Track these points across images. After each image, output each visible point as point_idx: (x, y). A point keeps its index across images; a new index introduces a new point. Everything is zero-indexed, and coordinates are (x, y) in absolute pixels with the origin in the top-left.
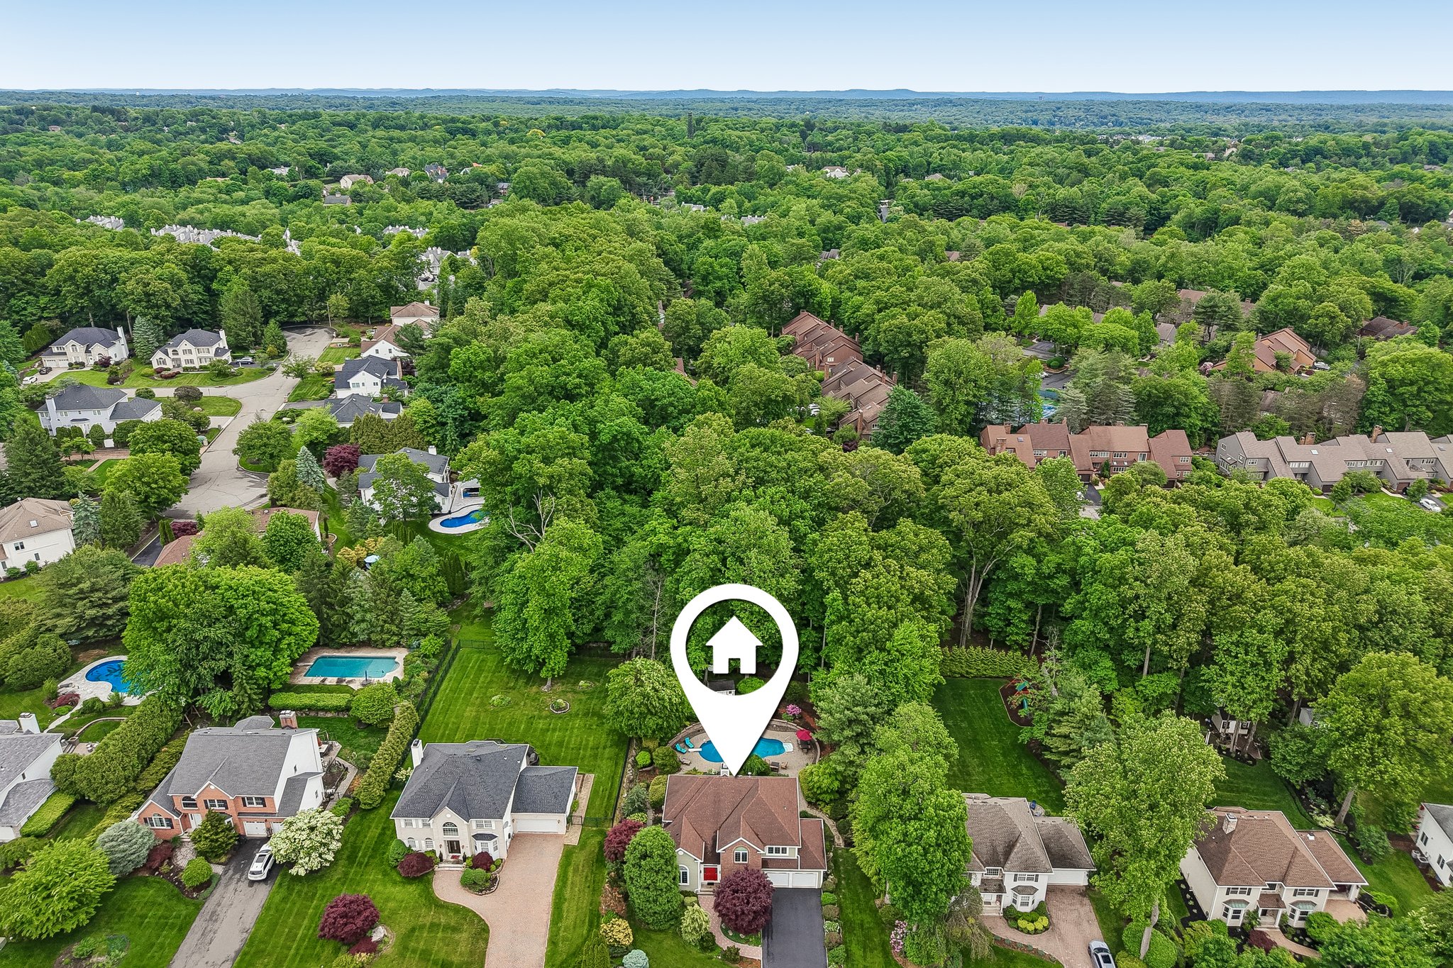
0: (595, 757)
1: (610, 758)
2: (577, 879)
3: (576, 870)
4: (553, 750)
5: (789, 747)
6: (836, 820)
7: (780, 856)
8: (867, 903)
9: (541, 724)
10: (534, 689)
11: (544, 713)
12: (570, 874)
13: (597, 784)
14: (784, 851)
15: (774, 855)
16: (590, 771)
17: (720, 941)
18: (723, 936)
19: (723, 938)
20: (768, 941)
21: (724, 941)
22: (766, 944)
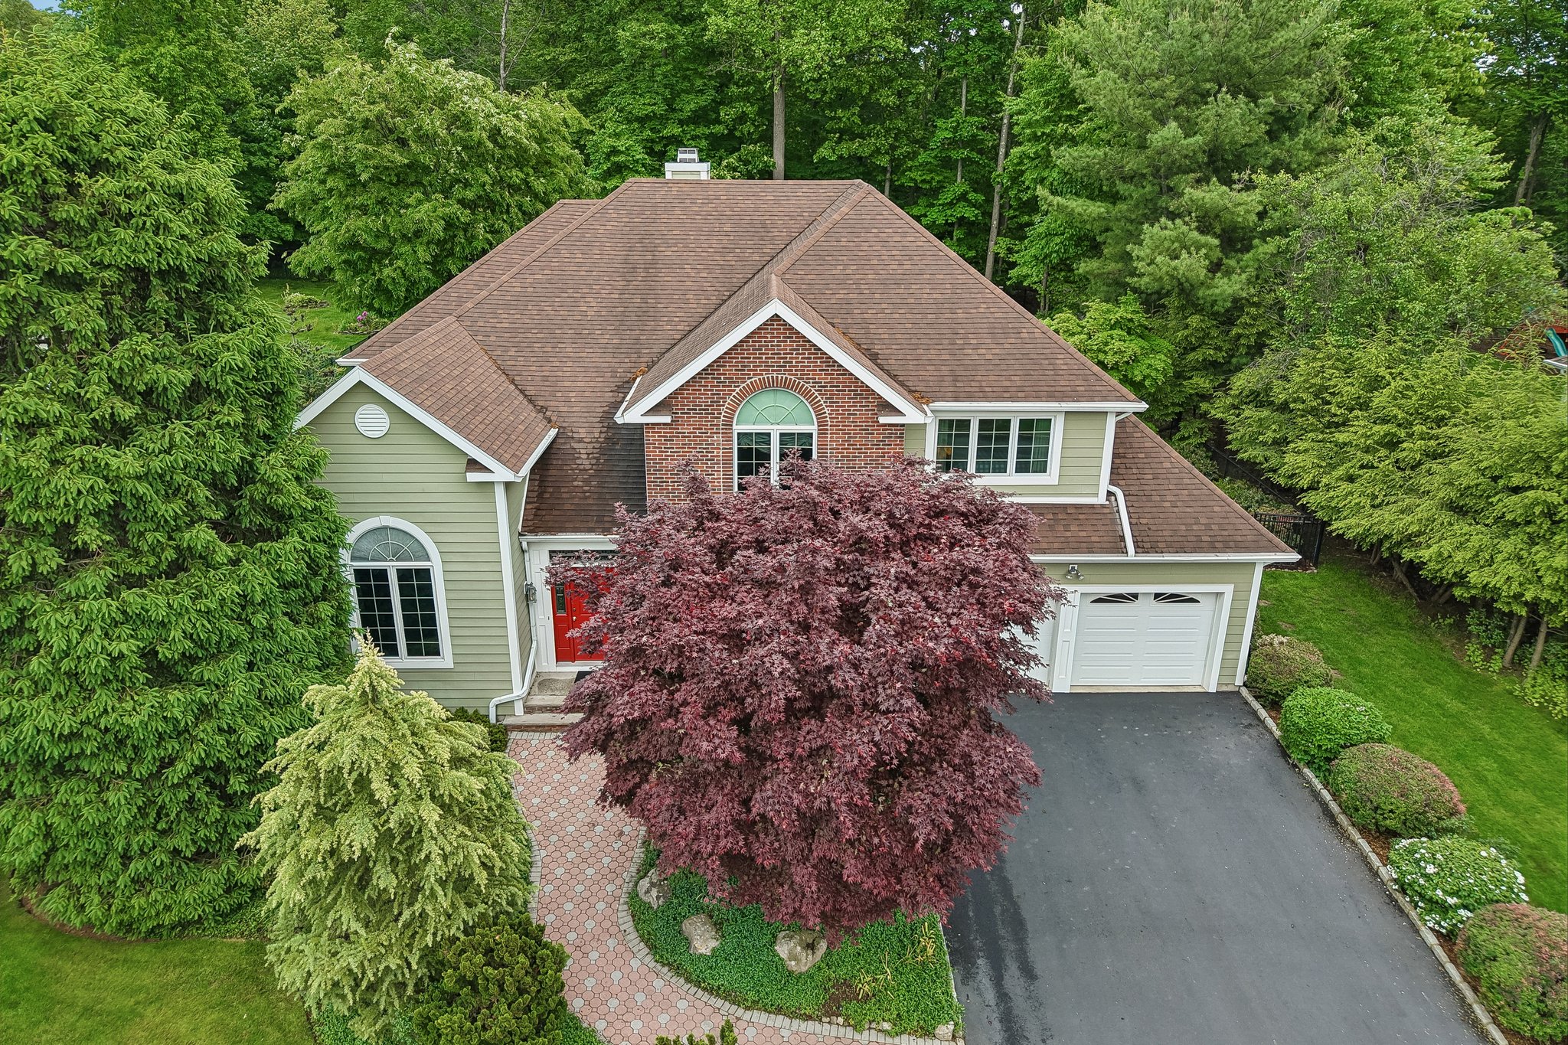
17: (613, 1003)
18: (642, 984)
19: (640, 997)
20: (1003, 996)
21: (647, 1018)
22: (997, 1025)
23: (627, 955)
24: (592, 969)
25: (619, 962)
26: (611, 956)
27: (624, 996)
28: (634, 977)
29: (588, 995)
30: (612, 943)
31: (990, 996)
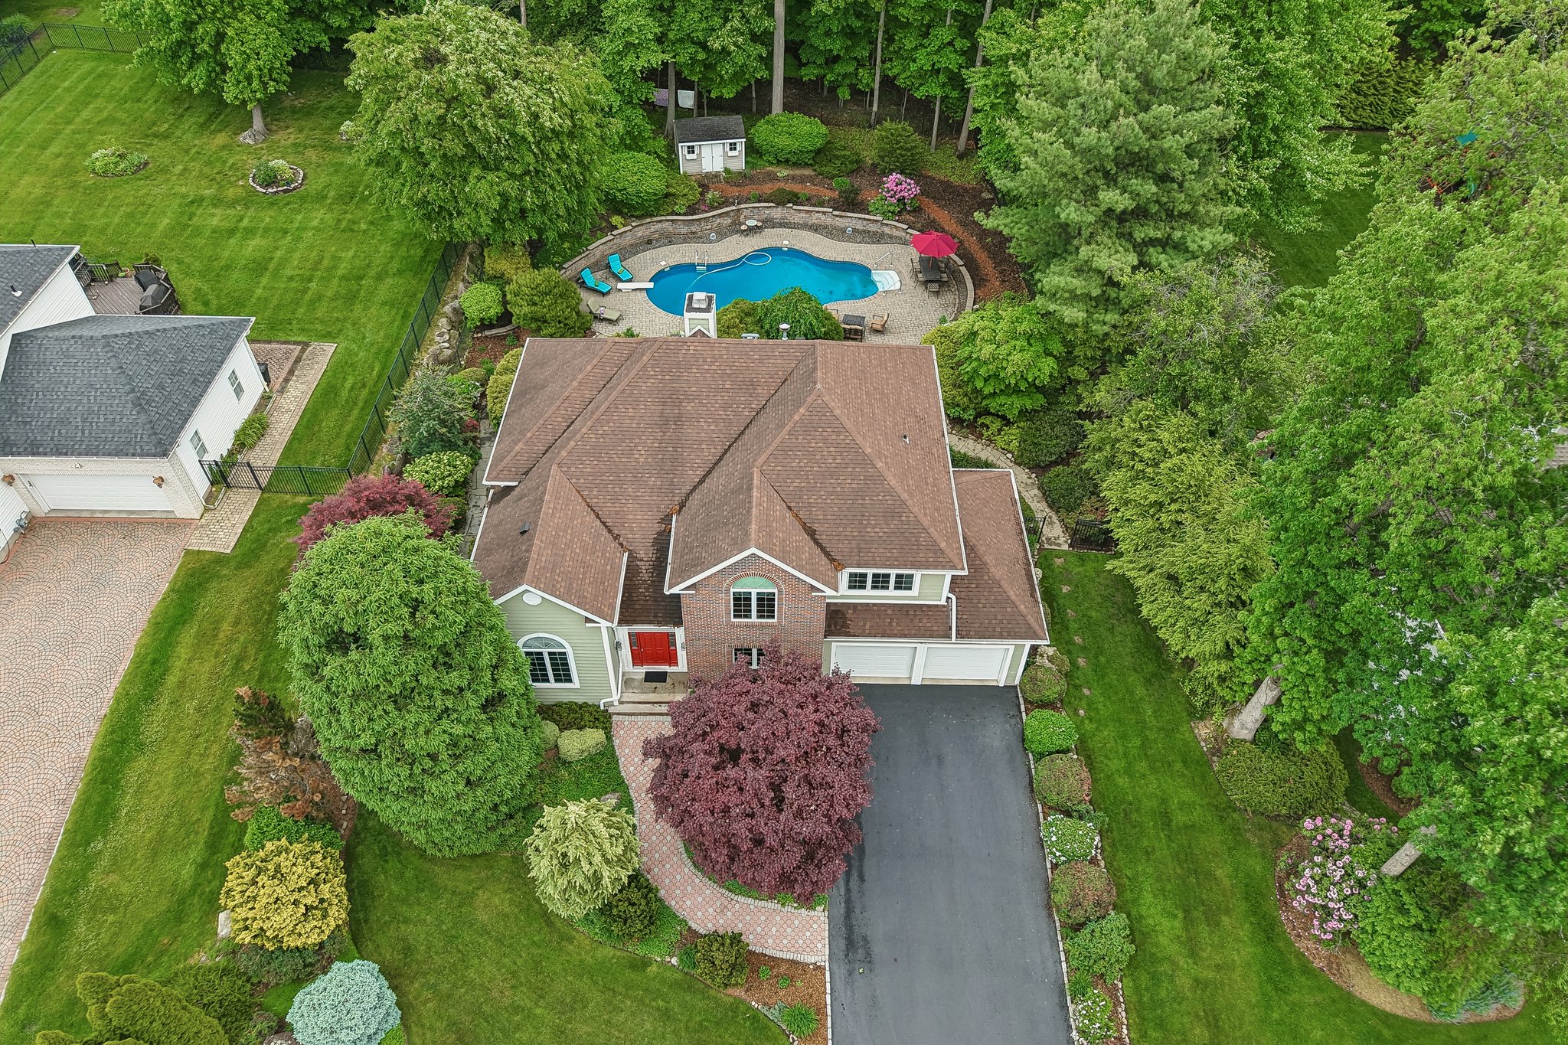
0: (351, 299)
1: (390, 304)
2: (204, 669)
3: (207, 637)
4: (236, 280)
5: (887, 280)
6: (1038, 468)
7: (891, 595)
8: (1169, 732)
9: (217, 218)
10: (221, 139)
11: (231, 193)
12: (183, 651)
13: (338, 369)
14: (903, 583)
15: (869, 595)
16: (328, 336)
17: (678, 892)
18: (690, 881)
19: (689, 888)
20: (848, 890)
21: (692, 899)
22: (843, 905)
23: (683, 866)
24: (668, 874)
25: (679, 870)
26: (675, 866)
27: (682, 888)
28: (686, 877)
29: (667, 888)
30: (675, 859)
31: (842, 890)
